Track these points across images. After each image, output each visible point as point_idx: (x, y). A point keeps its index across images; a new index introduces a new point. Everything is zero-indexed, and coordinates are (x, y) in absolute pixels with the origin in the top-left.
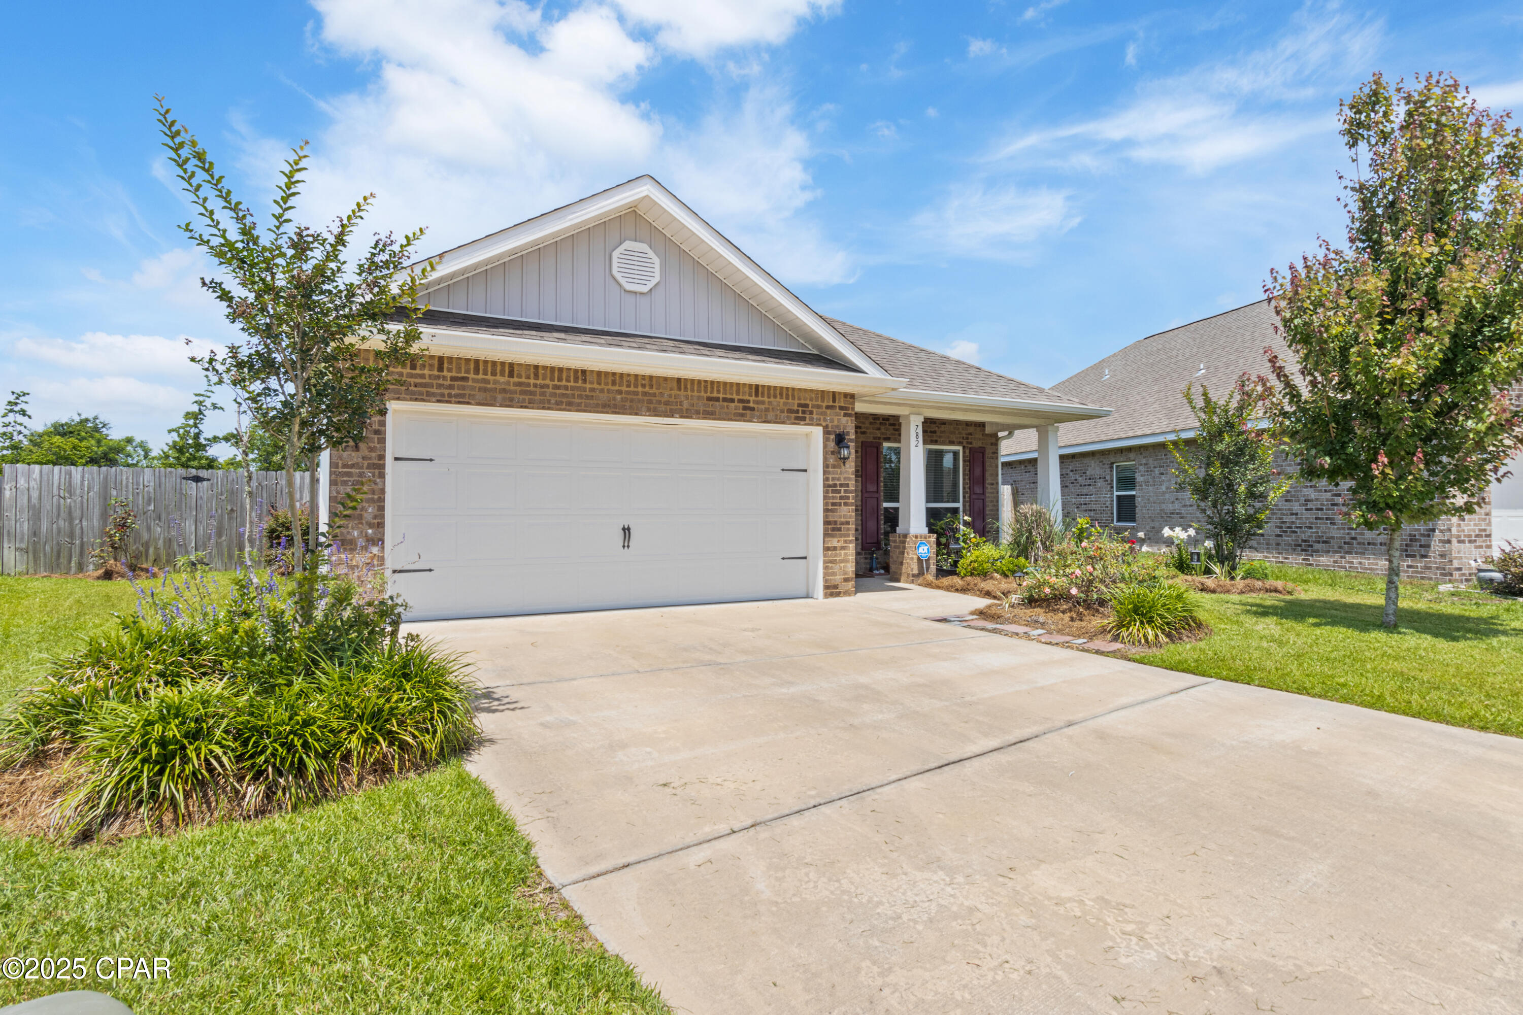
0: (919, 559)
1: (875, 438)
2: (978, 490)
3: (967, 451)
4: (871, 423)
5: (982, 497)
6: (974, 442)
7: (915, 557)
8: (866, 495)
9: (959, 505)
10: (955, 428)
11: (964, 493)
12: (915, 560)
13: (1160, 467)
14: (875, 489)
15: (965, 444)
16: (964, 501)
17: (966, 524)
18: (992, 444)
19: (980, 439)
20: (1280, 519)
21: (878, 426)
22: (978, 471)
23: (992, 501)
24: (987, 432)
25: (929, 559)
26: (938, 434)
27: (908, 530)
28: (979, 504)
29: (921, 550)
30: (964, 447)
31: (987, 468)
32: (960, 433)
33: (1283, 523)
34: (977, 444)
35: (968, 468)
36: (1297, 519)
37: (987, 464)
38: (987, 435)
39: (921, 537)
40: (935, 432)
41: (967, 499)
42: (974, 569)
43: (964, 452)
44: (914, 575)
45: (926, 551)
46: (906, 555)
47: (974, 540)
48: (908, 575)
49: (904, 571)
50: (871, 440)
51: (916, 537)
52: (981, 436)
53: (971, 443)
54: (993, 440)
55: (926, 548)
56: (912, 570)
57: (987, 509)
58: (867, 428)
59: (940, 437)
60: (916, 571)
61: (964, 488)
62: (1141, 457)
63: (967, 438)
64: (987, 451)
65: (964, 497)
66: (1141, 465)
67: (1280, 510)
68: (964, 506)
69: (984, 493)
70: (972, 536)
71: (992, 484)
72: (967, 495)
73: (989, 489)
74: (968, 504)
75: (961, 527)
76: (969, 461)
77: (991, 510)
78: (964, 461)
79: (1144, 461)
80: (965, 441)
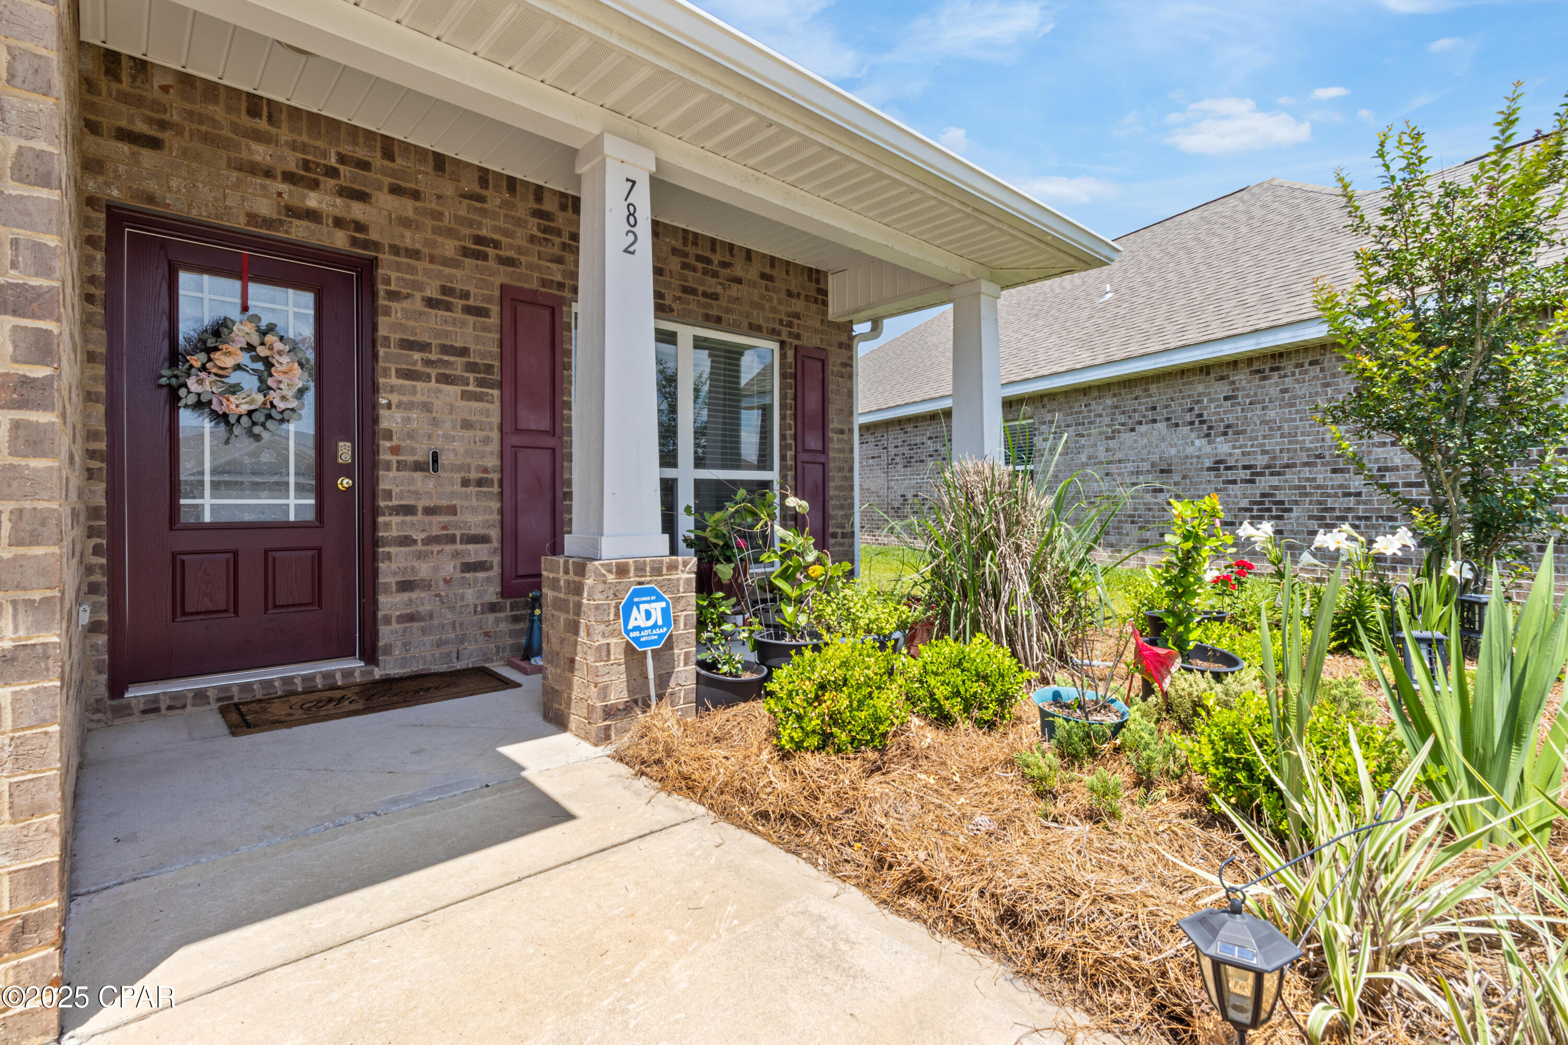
0: (629, 650)
1: (544, 283)
2: (813, 442)
3: (790, 353)
4: (532, 239)
5: (821, 459)
6: (805, 335)
7: (616, 645)
8: (516, 440)
9: (773, 475)
10: (762, 297)
11: (783, 448)
12: (618, 654)
13: (1078, 424)
14: (545, 424)
15: (784, 337)
16: (783, 468)
17: (793, 520)
18: (841, 345)
19: (816, 331)
20: (1320, 503)
21: (557, 251)
22: (812, 400)
23: (841, 469)
24: (830, 318)
25: (669, 644)
26: (723, 302)
27: (596, 546)
28: (813, 473)
29: (637, 618)
30: (783, 344)
31: (832, 396)
32: (774, 310)
33: (1326, 510)
34: (810, 340)
35: (790, 392)
36: (1358, 503)
37: (832, 387)
38: (831, 324)
39: (640, 569)
40: (715, 297)
41: (790, 462)
42: (835, 719)
43: (783, 356)
44: (609, 712)
45: (657, 617)
46: (582, 637)
47: (816, 570)
48: (591, 709)
49: (576, 693)
50: (534, 285)
51: (622, 570)
52: (818, 325)
53: (798, 337)
54: (844, 338)
55: (657, 608)
56: (604, 692)
57: (832, 484)
58: (519, 250)
59: (728, 311)
60: (619, 695)
61: (783, 437)
62: (1042, 411)
63: (790, 325)
64: (831, 360)
65: (783, 458)
66: (1044, 423)
67: (1318, 487)
68: (783, 477)
69: (824, 451)
70: (811, 557)
71: (842, 432)
72: (790, 454)
73: (835, 443)
74: (791, 474)
75: (779, 531)
76: (795, 376)
77: (839, 488)
78: (783, 376)
79: (1048, 417)
80: (785, 331)
